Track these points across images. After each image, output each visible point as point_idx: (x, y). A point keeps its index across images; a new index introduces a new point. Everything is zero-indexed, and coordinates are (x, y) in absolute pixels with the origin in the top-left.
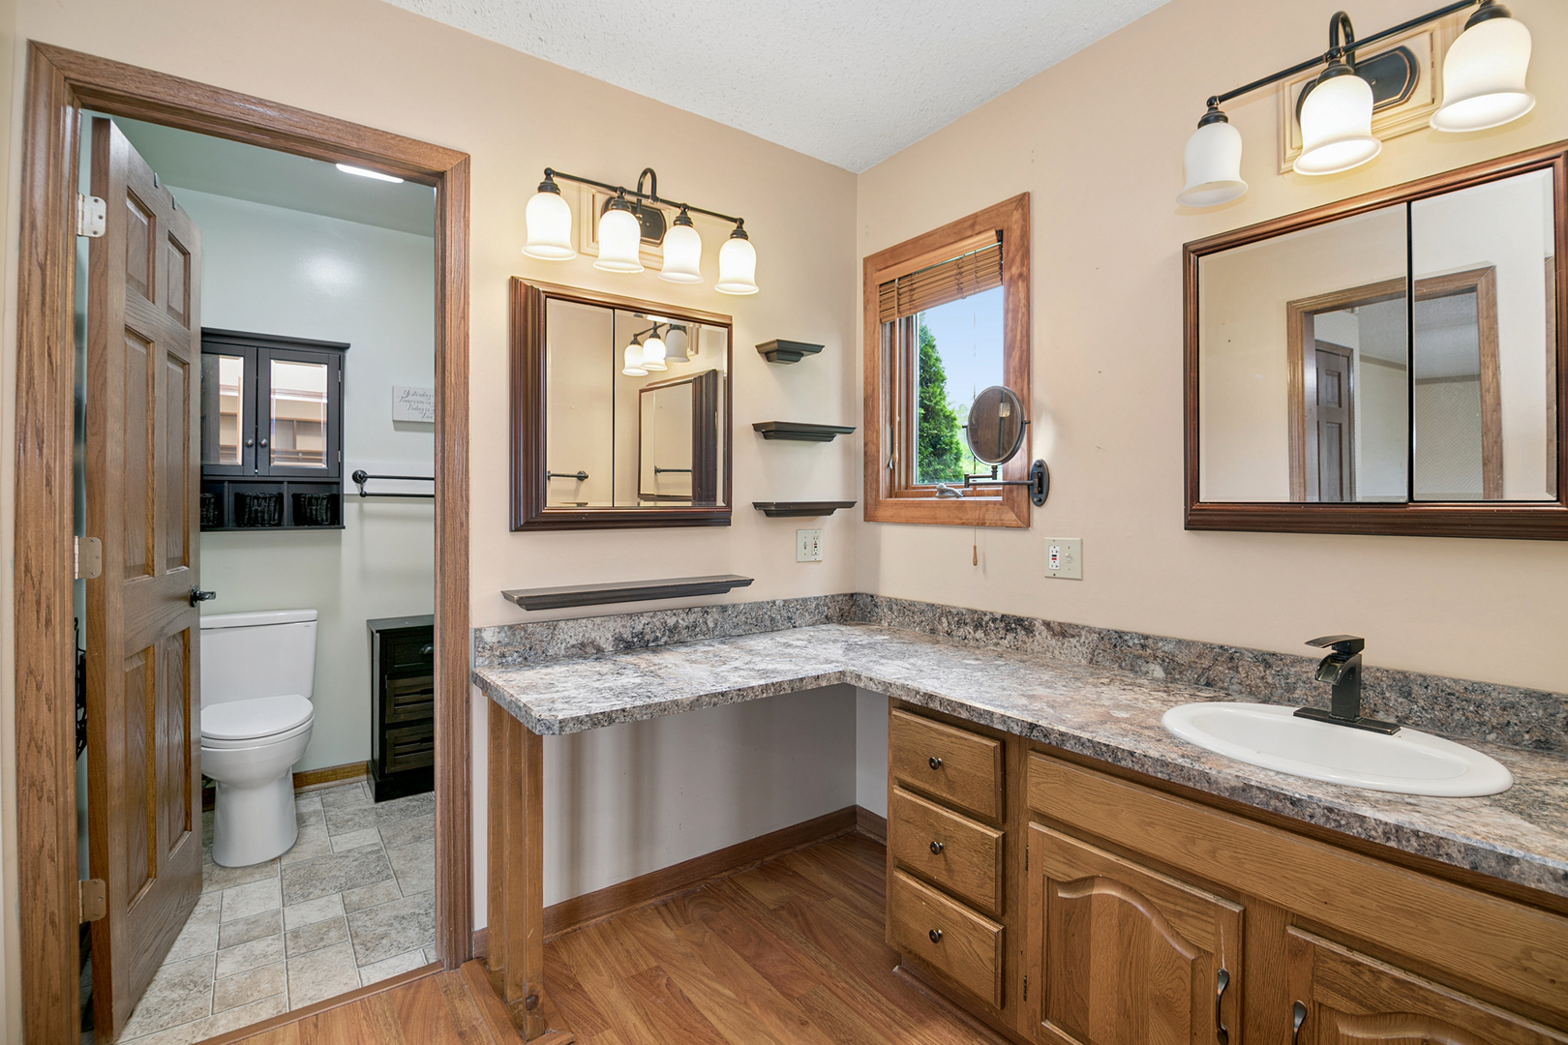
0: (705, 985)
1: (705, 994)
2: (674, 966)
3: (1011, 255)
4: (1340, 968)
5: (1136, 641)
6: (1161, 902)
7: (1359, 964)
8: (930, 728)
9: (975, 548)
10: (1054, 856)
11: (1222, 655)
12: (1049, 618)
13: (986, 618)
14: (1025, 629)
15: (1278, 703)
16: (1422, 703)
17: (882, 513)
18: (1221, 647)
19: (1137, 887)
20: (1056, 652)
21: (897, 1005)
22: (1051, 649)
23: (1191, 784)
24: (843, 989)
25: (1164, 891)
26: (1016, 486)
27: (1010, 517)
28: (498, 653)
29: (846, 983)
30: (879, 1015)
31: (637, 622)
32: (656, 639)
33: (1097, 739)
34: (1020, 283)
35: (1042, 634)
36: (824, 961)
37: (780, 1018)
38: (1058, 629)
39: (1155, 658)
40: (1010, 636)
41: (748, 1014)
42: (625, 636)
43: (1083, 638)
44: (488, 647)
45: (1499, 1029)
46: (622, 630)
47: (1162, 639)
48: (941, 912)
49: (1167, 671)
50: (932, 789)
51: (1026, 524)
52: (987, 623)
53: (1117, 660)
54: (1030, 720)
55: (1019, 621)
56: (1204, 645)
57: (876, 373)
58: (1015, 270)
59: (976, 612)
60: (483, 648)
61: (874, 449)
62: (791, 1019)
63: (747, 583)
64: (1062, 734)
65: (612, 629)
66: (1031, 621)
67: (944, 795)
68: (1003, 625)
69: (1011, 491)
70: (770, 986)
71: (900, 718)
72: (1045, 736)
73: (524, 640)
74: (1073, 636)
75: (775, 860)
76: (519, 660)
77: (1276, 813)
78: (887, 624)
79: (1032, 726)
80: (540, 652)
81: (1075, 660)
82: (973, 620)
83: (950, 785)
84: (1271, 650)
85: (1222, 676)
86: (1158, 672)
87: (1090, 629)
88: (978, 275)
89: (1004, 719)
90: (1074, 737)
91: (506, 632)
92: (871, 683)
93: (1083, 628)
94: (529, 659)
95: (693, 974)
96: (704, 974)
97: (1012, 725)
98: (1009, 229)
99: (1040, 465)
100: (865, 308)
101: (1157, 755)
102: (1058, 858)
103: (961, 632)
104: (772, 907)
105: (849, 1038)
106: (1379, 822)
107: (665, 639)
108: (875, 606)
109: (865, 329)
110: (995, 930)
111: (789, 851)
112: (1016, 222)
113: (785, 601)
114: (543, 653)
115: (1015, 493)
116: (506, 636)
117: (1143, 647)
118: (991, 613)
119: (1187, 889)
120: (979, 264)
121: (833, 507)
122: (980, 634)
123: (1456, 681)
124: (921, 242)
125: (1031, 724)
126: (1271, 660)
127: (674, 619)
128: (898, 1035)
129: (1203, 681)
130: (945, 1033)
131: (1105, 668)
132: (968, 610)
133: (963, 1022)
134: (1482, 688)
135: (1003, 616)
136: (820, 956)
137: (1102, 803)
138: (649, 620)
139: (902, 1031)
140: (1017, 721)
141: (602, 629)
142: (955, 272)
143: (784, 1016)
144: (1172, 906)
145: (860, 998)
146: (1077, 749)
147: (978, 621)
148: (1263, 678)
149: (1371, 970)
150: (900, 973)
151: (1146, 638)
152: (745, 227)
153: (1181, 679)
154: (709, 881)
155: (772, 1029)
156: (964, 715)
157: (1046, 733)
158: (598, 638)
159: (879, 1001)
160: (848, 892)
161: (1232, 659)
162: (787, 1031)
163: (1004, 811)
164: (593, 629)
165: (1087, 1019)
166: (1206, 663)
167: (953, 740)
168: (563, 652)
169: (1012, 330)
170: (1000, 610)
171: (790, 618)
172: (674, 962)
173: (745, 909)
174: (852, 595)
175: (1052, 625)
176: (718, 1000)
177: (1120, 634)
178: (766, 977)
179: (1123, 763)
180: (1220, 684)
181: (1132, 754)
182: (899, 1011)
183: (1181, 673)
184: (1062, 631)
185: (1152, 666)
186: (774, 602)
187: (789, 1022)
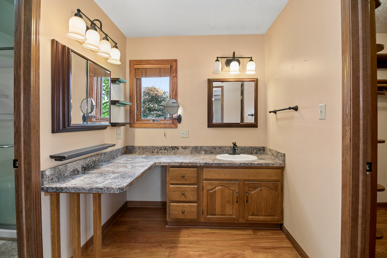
0: (131, 253)
1: (133, 255)
2: (118, 255)
3: (173, 71)
4: (251, 185)
5: (199, 148)
6: (227, 186)
7: (253, 183)
8: (181, 170)
9: (165, 133)
10: (209, 186)
11: (214, 148)
12: (182, 146)
13: (168, 147)
14: (177, 149)
15: (222, 154)
16: (239, 150)
17: (135, 125)
18: (214, 147)
19: (224, 185)
20: (184, 152)
21: (173, 232)
22: (183, 152)
23: (233, 166)
24: (161, 235)
25: (228, 184)
26: (174, 120)
27: (173, 126)
28: (51, 179)
29: (160, 234)
30: (172, 235)
31: (87, 161)
32: (91, 165)
33: (218, 163)
34: (175, 78)
35: (181, 149)
36: (151, 233)
37: (155, 248)
38: (184, 148)
39: (203, 150)
40: (173, 151)
41: (148, 251)
42: (84, 166)
43: (189, 149)
44: (47, 177)
45: (267, 184)
46: (83, 164)
47: (204, 147)
48: (184, 207)
49: (205, 152)
50: (181, 182)
51: (176, 127)
52: (168, 149)
53: (196, 152)
54: (205, 162)
55: (176, 147)
56: (211, 147)
57: (134, 90)
58: (174, 75)
59: (165, 146)
60: (46, 178)
61: (133, 109)
62: (158, 246)
63: (114, 145)
64: (212, 163)
65: (81, 164)
66: (178, 147)
67: (184, 182)
68: (172, 148)
69: (173, 120)
70: (146, 244)
71: (172, 170)
72: (208, 164)
73: (58, 172)
74: (187, 149)
75: (115, 221)
76: (57, 180)
77: (245, 166)
78: (138, 153)
79: (206, 163)
80: (63, 175)
81: (188, 153)
82: (164, 148)
83: (186, 180)
84: (220, 146)
85: (214, 151)
86: (203, 152)
87: (191, 147)
88: (165, 73)
89: (200, 163)
90: (214, 163)
91: (53, 170)
92: (164, 164)
93: (189, 147)
94: (60, 178)
95: (125, 253)
96: (128, 251)
97: (202, 164)
98: (173, 66)
99: (180, 115)
100: (130, 73)
101: (228, 163)
102: (210, 186)
103: (161, 151)
104: (127, 230)
105: (171, 242)
106: (256, 164)
107: (93, 165)
108: (134, 149)
109: (130, 78)
110: (196, 204)
111: (117, 218)
112: (174, 65)
113: (116, 150)
114: (64, 175)
115: (174, 121)
116: (53, 172)
117: (201, 148)
118: (169, 146)
119: (231, 182)
120: (165, 71)
121: (125, 124)
122: (166, 151)
123: (243, 147)
124: (148, 61)
125: (205, 163)
126: (221, 147)
127: (95, 158)
128: (178, 236)
129: (211, 153)
130: (185, 231)
131: (194, 153)
132: (163, 146)
133: (185, 228)
134: (245, 147)
135: (172, 147)
136: (149, 233)
137: (218, 173)
138: (89, 159)
139: (178, 235)
140: (202, 163)
141: (79, 164)
142: (159, 71)
143: (156, 247)
144: (229, 186)
145: (166, 235)
146: (215, 165)
147: (165, 148)
148: (220, 150)
149: (255, 183)
150: (168, 226)
151: (201, 147)
152: (117, 45)
153: (207, 153)
154: (103, 234)
155: (156, 250)
156: (190, 165)
157: (209, 164)
158: (78, 167)
159: (169, 233)
160: (141, 219)
161: (215, 148)
162: (159, 248)
163: (198, 181)
164: (76, 165)
165: (216, 211)
166: (211, 150)
167: (187, 171)
168: (69, 174)
169: (173, 87)
170: (170, 145)
171: (117, 154)
172: (117, 254)
173: (121, 234)
174: (127, 147)
175: (183, 147)
176: (138, 253)
177: (196, 147)
178: (143, 243)
179: (223, 165)
180: (213, 153)
181: (224, 163)
182: (174, 232)
183: (207, 152)
184: (185, 148)
185: (202, 152)
186: (114, 150)
187: (158, 247)
